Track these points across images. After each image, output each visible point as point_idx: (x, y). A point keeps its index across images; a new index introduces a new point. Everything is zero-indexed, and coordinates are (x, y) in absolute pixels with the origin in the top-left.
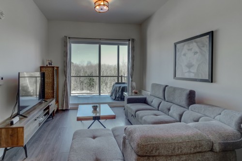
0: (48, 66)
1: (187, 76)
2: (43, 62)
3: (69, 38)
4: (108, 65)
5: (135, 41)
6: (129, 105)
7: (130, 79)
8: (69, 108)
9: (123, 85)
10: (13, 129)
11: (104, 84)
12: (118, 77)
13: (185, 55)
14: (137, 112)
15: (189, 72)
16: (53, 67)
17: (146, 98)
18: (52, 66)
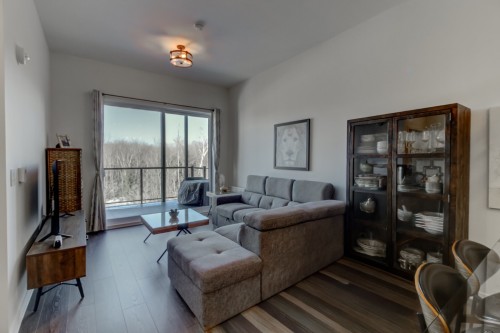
0: (62, 147)
1: (287, 164)
3: (103, 95)
5: (221, 113)
6: (221, 207)
8: (107, 228)
9: (199, 182)
12: (186, 168)
13: (285, 140)
14: (236, 213)
15: (290, 160)
16: (77, 150)
17: (241, 196)
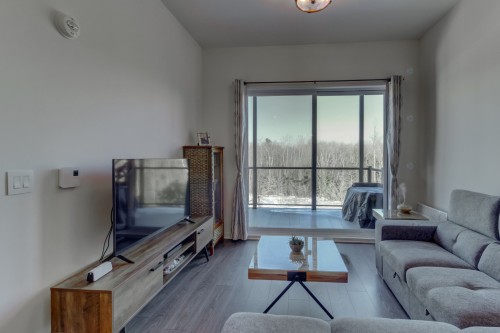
0: (201, 144)
2: (191, 138)
3: (245, 83)
4: (342, 145)
5: (403, 82)
6: (387, 245)
7: (391, 176)
8: (246, 238)
9: (371, 191)
10: (89, 294)
11: (333, 184)
12: (361, 169)
14: (411, 271)
16: (210, 148)
17: (436, 228)
18: (210, 145)
